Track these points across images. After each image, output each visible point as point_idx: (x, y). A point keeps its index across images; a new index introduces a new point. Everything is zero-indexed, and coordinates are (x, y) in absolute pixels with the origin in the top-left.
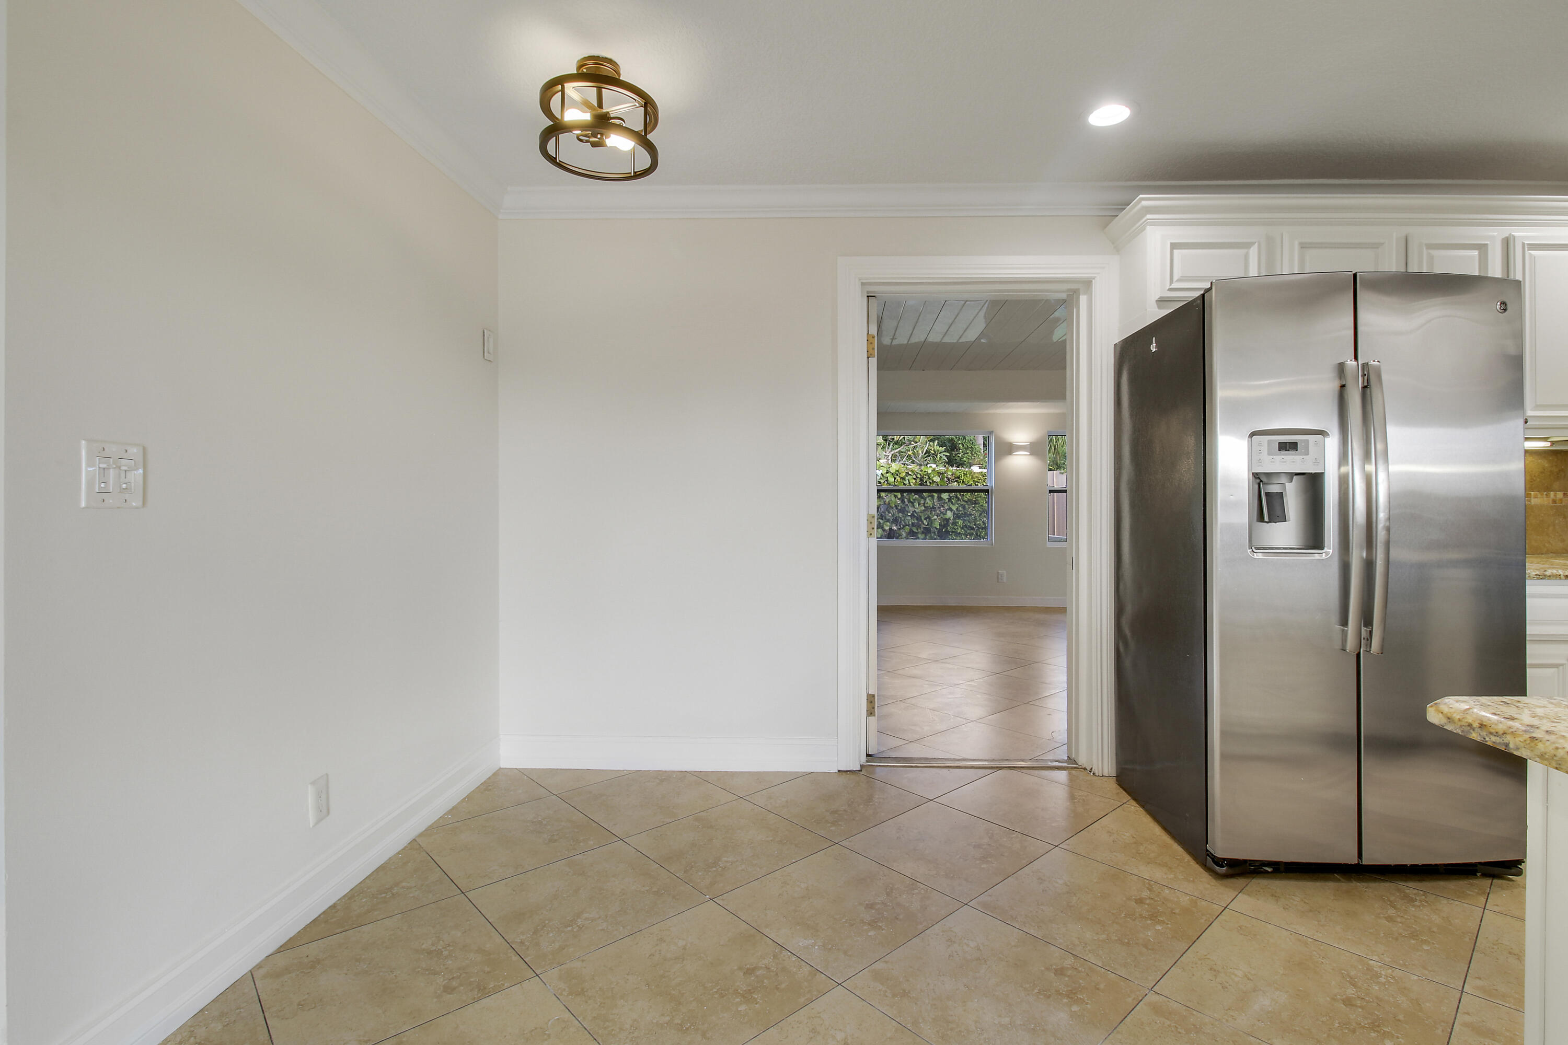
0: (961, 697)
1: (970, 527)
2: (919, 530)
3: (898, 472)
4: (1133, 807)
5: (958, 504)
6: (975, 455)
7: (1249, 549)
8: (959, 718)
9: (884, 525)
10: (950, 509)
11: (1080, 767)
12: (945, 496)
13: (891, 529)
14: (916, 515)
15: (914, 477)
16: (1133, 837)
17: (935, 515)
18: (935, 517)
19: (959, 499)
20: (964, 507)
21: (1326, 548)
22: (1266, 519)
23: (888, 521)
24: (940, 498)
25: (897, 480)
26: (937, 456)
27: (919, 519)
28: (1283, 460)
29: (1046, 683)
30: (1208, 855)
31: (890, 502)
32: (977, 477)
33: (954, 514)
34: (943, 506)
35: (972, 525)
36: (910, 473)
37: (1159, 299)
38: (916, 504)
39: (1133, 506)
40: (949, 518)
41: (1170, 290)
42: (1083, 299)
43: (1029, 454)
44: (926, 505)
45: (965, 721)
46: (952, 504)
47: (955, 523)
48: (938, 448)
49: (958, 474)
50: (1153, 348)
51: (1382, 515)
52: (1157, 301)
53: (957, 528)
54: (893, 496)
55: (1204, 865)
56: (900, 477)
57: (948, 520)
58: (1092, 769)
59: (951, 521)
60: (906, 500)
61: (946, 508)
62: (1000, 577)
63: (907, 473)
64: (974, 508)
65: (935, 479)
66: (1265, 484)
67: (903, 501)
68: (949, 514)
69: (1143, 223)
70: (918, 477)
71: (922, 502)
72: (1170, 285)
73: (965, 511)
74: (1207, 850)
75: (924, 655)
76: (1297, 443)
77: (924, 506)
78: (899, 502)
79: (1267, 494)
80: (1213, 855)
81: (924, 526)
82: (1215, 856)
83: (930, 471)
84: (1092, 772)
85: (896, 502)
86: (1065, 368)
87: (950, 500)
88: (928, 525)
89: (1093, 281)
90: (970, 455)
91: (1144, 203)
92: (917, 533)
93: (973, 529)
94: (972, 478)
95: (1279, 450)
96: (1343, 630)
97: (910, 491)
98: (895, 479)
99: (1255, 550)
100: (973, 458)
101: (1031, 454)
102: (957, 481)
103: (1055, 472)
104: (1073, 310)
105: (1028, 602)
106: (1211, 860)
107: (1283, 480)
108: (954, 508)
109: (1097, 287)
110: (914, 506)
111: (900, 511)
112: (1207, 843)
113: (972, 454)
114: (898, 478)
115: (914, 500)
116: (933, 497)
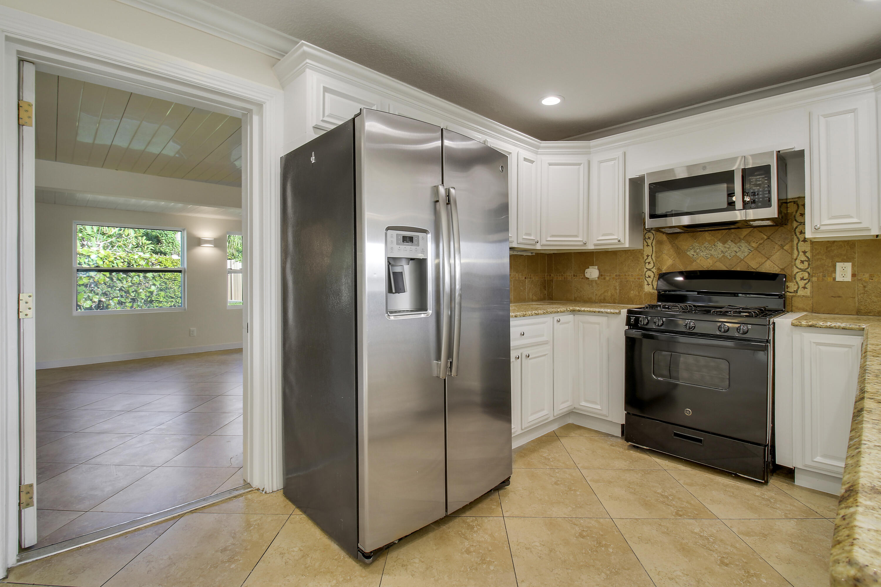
0: (150, 444)
1: (171, 297)
2: (127, 300)
3: (107, 257)
4: (299, 516)
5: (160, 281)
6: (175, 248)
7: (386, 314)
8: (145, 468)
9: (93, 298)
10: (154, 285)
11: (254, 489)
12: (150, 275)
13: (100, 301)
14: (124, 289)
15: (122, 261)
16: (301, 550)
17: (141, 289)
18: (141, 290)
19: (161, 278)
20: (166, 283)
21: (428, 310)
22: (394, 291)
23: (97, 294)
24: (145, 277)
25: (106, 263)
26: (144, 247)
27: (127, 292)
28: (405, 249)
29: (226, 413)
30: (359, 551)
31: (99, 280)
32: (176, 262)
33: (158, 288)
34: (148, 283)
35: (173, 295)
36: (118, 258)
37: (316, 127)
38: (125, 282)
39: (295, 282)
40: (153, 291)
41: (323, 121)
42: (256, 119)
43: (213, 246)
44: (133, 282)
45: (150, 469)
46: (156, 281)
47: (158, 295)
48: (145, 241)
49: (160, 259)
50: (313, 160)
51: (458, 287)
52: (314, 127)
53: (160, 298)
54: (102, 275)
55: (356, 558)
56: (108, 261)
57: (151, 293)
58: (264, 488)
59: (155, 293)
60: (114, 278)
61: (151, 283)
62: (191, 333)
63: (116, 258)
64: (173, 283)
65: (140, 263)
66: (393, 266)
67: (112, 279)
68: (153, 288)
69: (303, 66)
70: (125, 262)
71: (130, 279)
72: (323, 118)
73: (166, 286)
74: (358, 547)
75: (117, 408)
76: (413, 237)
77: (131, 283)
78: (108, 279)
79: (394, 273)
80: (363, 551)
81: (131, 297)
82: (364, 552)
83: (136, 257)
84: (264, 491)
85: (105, 280)
86: (240, 185)
87: (154, 278)
88: (135, 296)
89: (264, 105)
90: (172, 247)
91: (305, 48)
92: (125, 303)
93: (173, 298)
94: (172, 263)
95: (403, 242)
96: (438, 364)
97: (118, 271)
98: (104, 262)
99: (389, 314)
100: (174, 249)
101: (215, 247)
102: (159, 265)
103: (232, 260)
104: (247, 126)
105: (214, 346)
106: (361, 554)
107: (404, 262)
108: (157, 284)
109: (267, 108)
110: (122, 283)
111: (109, 286)
112: (358, 542)
113: (173, 247)
114: (106, 261)
115: (122, 278)
116: (139, 276)
